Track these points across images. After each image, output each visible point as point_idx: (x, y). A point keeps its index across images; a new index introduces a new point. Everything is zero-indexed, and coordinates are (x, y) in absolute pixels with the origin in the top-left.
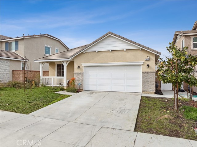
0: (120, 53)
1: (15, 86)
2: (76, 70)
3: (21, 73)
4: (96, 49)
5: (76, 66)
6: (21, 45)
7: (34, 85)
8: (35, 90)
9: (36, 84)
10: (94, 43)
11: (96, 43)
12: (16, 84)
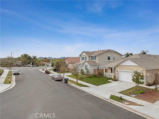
0: (132, 67)
1: (95, 76)
2: (116, 72)
3: (97, 71)
4: (123, 64)
5: (116, 70)
6: (97, 58)
7: (101, 76)
8: (101, 79)
9: (102, 76)
10: (122, 62)
11: (123, 62)
12: (95, 75)
